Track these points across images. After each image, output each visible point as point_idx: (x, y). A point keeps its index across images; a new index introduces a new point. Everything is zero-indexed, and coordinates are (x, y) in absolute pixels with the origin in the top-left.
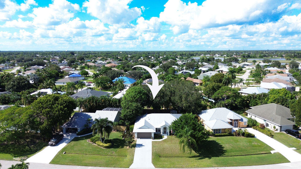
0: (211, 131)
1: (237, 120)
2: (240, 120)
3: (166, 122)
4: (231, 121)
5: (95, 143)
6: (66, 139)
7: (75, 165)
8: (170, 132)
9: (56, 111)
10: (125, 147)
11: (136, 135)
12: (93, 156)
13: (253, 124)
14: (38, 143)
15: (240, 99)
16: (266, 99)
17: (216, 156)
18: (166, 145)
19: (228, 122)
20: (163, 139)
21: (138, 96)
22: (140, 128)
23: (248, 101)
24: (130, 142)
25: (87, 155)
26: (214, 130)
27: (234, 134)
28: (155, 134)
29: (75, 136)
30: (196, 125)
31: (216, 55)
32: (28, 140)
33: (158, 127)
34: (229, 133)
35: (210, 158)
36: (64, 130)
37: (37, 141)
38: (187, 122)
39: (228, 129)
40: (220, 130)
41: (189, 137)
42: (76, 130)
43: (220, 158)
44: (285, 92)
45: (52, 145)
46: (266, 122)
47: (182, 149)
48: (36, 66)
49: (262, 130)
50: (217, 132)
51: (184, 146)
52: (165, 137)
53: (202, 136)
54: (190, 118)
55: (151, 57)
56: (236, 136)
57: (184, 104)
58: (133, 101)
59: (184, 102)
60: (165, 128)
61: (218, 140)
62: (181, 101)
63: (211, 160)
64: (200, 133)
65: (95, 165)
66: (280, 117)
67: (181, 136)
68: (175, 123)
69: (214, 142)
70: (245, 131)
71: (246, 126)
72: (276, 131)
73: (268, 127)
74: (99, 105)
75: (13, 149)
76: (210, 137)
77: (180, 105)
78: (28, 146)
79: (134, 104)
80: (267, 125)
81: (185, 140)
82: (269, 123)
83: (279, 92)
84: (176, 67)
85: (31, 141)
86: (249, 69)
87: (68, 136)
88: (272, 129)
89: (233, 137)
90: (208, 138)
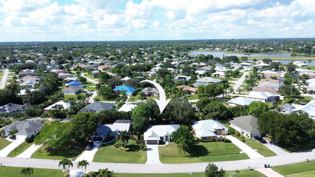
0: (200, 138)
1: (220, 130)
2: (222, 130)
3: (167, 132)
4: (215, 130)
5: (118, 148)
6: (96, 146)
7: (109, 162)
8: (170, 139)
9: (90, 126)
10: (139, 150)
11: (146, 142)
12: (119, 157)
13: (232, 132)
14: (76, 148)
15: (225, 112)
16: (247, 111)
17: (202, 156)
18: (168, 149)
19: (214, 131)
20: (166, 144)
21: (145, 112)
22: (149, 137)
23: (233, 112)
24: (143, 147)
25: (115, 156)
26: (202, 138)
27: (217, 140)
28: (160, 141)
29: (101, 143)
30: (188, 135)
31: (216, 49)
32: (69, 146)
33: (162, 136)
34: (214, 140)
35: (198, 157)
36: (92, 139)
37: (76, 147)
38: (182, 133)
39: (213, 136)
40: (206, 137)
41: (184, 143)
42: (102, 138)
43: (205, 157)
44: (262, 105)
45: (88, 150)
46: (242, 131)
47: (179, 151)
48: (27, 70)
49: (238, 137)
50: (205, 139)
51: (180, 149)
52: (167, 143)
53: (192, 142)
54: (185, 130)
55: (144, 53)
56: (218, 142)
57: (181, 117)
58: (142, 116)
59: (180, 116)
60: (167, 137)
61: (205, 145)
62: (179, 115)
63: (198, 158)
64: (191, 140)
65: (123, 162)
66: (252, 127)
67: (178, 143)
68: (174, 133)
69: (201, 146)
70: (224, 138)
71: (227, 134)
72: (248, 137)
73: (243, 135)
74: (112, 117)
75: (62, 153)
76: (200, 143)
77: (177, 118)
78: (71, 151)
79: (143, 119)
80: (243, 133)
81: (181, 145)
82: (244, 132)
83: (257, 105)
84: (172, 69)
85: (72, 147)
86: (246, 71)
87: (96, 143)
88: (246, 136)
89: (215, 142)
90: (198, 143)
